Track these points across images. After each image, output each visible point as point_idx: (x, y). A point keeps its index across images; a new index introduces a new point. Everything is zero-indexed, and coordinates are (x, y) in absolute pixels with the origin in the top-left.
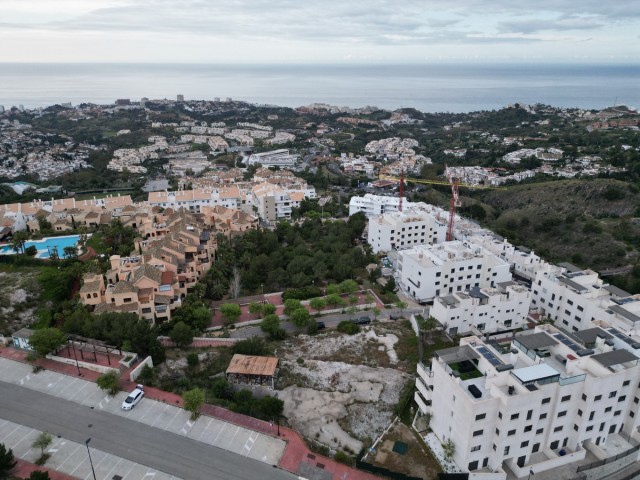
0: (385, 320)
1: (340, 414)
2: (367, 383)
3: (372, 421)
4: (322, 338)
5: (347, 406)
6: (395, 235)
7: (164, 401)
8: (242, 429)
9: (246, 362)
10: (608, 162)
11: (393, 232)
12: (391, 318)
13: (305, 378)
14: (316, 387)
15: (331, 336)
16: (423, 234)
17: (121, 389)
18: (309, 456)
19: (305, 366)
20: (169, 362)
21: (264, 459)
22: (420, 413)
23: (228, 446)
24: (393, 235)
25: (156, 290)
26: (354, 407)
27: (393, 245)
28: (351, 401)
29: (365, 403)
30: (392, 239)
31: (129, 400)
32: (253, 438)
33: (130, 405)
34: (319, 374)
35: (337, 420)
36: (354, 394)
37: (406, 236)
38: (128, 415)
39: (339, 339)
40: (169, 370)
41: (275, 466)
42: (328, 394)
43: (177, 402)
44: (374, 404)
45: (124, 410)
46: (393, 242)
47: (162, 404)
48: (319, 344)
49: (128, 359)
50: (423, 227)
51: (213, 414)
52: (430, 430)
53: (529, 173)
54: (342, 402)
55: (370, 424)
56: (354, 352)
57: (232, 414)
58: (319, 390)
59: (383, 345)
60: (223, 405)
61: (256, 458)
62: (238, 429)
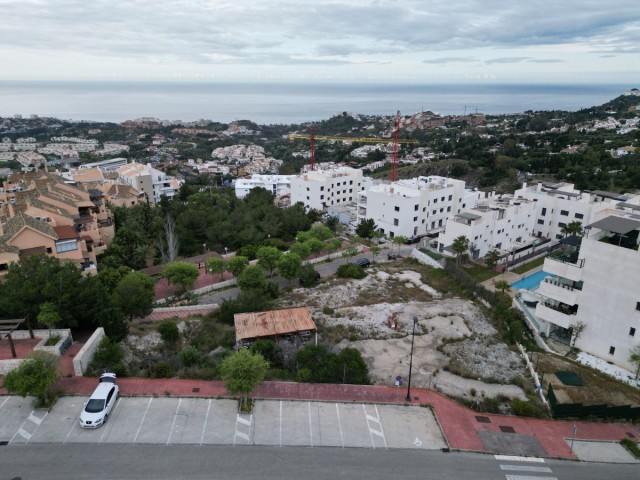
0: (383, 261)
1: (440, 360)
2: (438, 318)
3: (491, 358)
4: (327, 288)
5: (440, 349)
6: (325, 193)
7: (168, 394)
8: (343, 406)
9: (259, 321)
10: (439, 150)
11: (322, 188)
12: (390, 258)
13: (352, 329)
14: (374, 336)
15: (336, 284)
16: (351, 191)
17: (61, 394)
18: (479, 419)
19: (338, 316)
20: (132, 338)
21: (418, 443)
22: (543, 335)
23: (341, 438)
24: (322, 193)
25: (50, 250)
26: (449, 348)
27: (324, 204)
28: (440, 342)
29: (459, 340)
30: (322, 197)
31: (94, 407)
32: (374, 415)
33: (100, 415)
34: (366, 320)
35: (446, 369)
36: (434, 332)
37: (335, 194)
38: (101, 436)
39: (349, 285)
40: (136, 353)
41: (445, 450)
42: (401, 340)
43: (196, 390)
44: (472, 339)
45: (89, 427)
46: (324, 201)
47: (165, 401)
48: (327, 295)
49: (52, 341)
50: (351, 182)
51: (277, 395)
52: (577, 351)
53: (379, 164)
54: (430, 346)
55: (492, 363)
56: (380, 295)
57: (310, 388)
58: (385, 338)
59: (408, 281)
60: (283, 378)
61: (405, 446)
62: (337, 409)
